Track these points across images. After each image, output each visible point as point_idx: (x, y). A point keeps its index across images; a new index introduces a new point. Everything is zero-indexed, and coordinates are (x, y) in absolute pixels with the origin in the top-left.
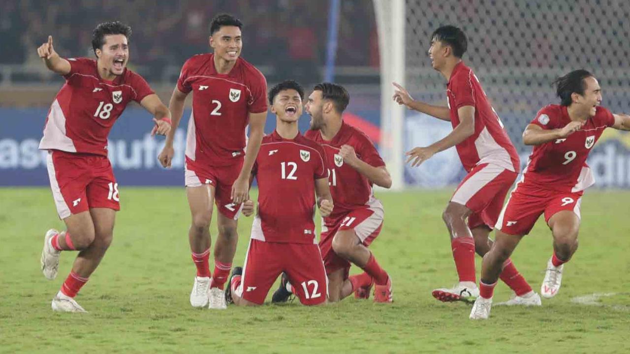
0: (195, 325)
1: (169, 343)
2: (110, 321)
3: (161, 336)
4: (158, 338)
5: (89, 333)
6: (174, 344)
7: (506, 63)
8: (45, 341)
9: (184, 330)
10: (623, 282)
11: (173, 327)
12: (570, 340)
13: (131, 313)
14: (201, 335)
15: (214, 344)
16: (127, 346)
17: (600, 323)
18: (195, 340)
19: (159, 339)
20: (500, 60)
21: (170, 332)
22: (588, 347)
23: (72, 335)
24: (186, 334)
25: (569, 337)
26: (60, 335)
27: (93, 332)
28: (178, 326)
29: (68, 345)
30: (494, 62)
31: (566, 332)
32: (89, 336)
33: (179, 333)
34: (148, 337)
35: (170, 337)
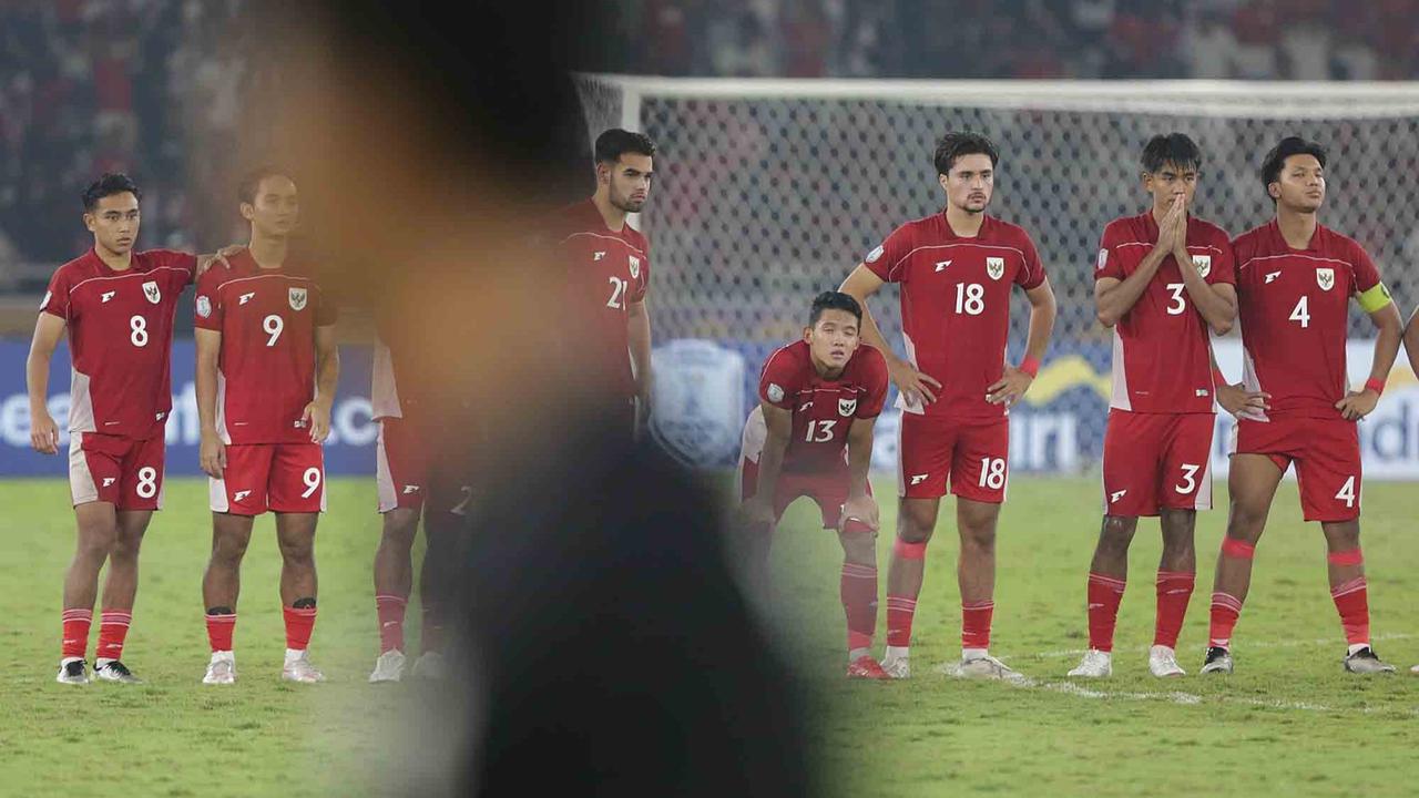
0: (278, 718)
1: (231, 750)
2: (128, 711)
3: (218, 739)
4: (214, 740)
5: (92, 733)
6: (241, 750)
7: (816, 254)
8: (14, 749)
9: (259, 726)
10: (1023, 636)
11: (239, 722)
12: (932, 738)
13: (165, 697)
14: (289, 735)
15: (313, 751)
16: (158, 756)
17: (985, 709)
18: (279, 744)
19: (215, 744)
20: (806, 251)
21: (235, 732)
22: (965, 750)
23: (61, 738)
24: (261, 734)
25: (932, 733)
26: (39, 737)
27: (99, 732)
28: (248, 720)
29: (57, 755)
30: (796, 253)
31: (926, 724)
32: (90, 739)
33: (250, 731)
34: (196, 739)
35: (234, 740)
